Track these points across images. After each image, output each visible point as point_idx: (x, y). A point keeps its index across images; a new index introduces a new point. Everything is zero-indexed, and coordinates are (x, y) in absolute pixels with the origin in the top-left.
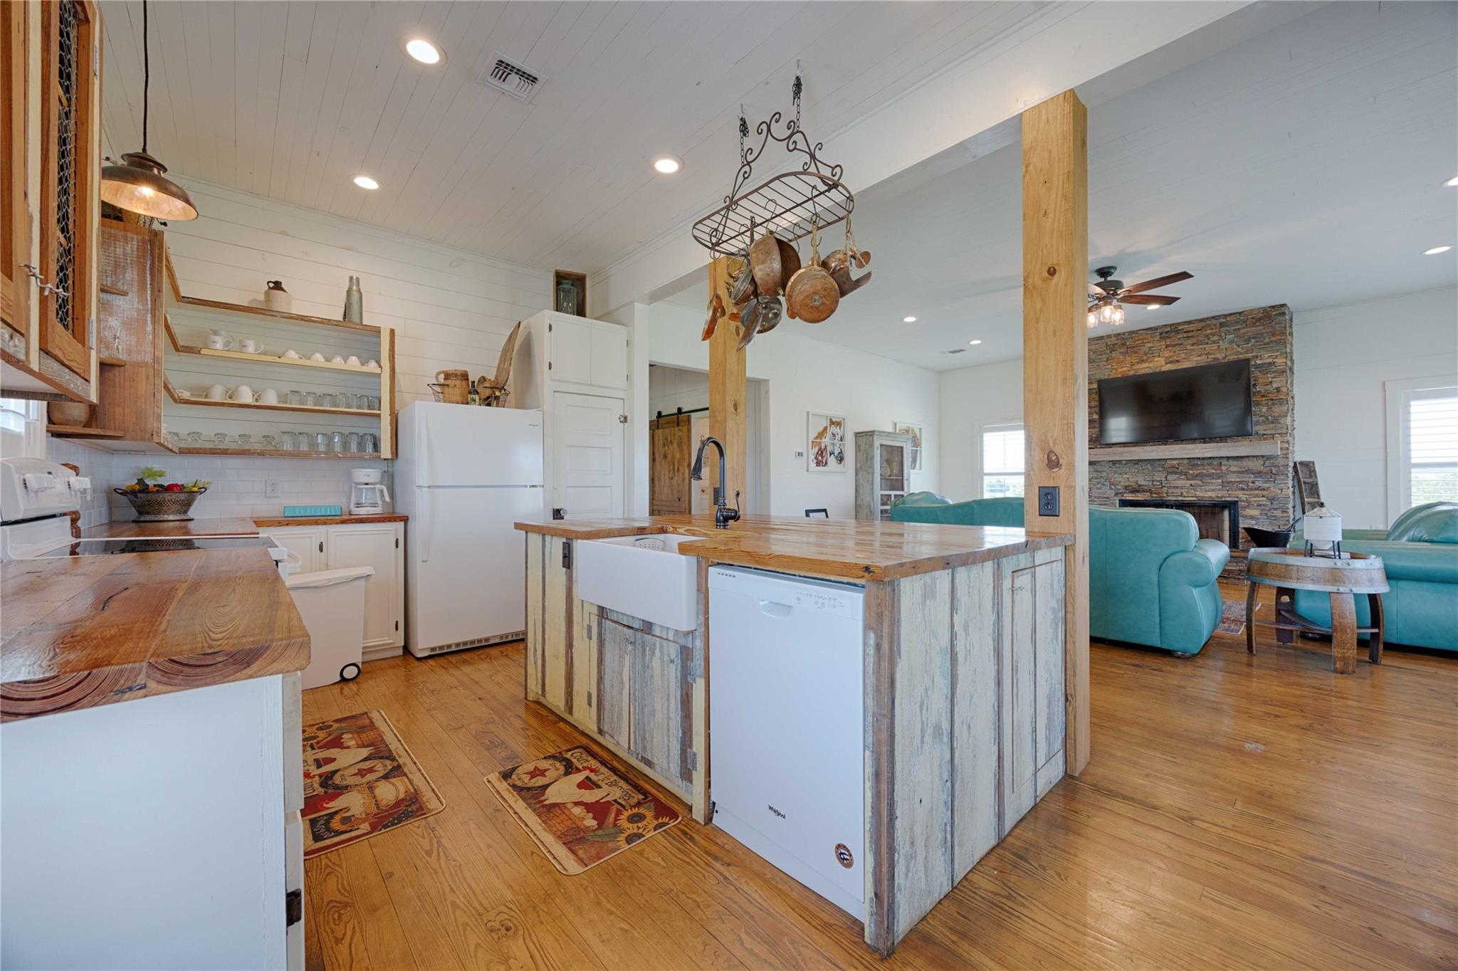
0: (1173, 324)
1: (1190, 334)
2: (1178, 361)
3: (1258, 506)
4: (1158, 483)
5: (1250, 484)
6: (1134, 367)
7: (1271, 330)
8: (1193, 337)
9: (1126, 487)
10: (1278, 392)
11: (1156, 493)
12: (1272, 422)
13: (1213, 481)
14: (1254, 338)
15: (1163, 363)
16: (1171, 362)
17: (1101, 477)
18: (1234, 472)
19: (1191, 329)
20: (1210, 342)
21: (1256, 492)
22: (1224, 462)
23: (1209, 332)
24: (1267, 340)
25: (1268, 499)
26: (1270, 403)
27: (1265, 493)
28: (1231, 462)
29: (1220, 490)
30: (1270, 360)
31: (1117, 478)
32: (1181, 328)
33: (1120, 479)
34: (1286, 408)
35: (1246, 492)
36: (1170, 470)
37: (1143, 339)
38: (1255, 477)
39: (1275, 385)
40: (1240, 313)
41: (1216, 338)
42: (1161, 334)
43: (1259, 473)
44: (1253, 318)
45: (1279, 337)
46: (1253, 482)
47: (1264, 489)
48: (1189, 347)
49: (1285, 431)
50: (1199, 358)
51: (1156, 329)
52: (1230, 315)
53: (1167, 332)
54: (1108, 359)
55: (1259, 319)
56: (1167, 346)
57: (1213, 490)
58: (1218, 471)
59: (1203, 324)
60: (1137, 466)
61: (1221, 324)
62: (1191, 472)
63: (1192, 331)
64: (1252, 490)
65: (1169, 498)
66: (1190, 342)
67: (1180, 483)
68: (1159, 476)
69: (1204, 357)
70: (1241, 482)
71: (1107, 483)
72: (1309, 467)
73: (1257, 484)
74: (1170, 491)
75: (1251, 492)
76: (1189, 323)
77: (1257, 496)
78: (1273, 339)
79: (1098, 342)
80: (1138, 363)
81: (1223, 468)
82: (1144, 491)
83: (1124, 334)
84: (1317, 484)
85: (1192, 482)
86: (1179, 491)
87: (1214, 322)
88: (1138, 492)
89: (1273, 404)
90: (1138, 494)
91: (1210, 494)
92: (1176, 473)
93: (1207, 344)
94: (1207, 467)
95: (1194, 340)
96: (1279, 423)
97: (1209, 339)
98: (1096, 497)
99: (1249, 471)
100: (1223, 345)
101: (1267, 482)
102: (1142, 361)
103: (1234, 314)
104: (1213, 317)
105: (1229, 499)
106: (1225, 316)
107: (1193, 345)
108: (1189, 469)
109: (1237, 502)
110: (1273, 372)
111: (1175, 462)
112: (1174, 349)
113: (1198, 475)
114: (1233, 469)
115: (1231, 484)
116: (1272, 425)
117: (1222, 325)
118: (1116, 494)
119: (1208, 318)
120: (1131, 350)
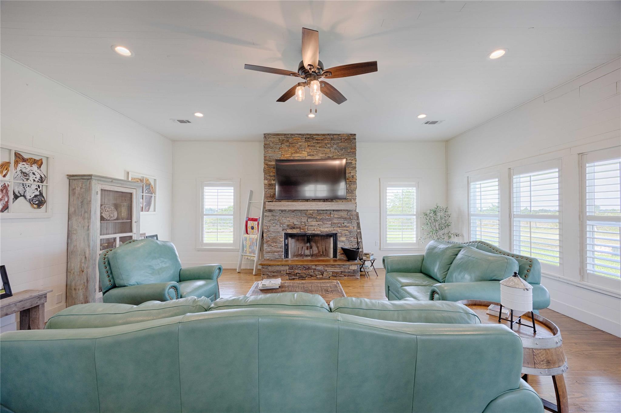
0: (311, 134)
1: (319, 141)
2: (313, 155)
3: (346, 235)
4: (303, 223)
5: (342, 224)
6: (293, 155)
7: (350, 146)
8: (320, 143)
9: (288, 226)
10: (353, 178)
11: (302, 229)
12: (351, 193)
13: (328, 222)
14: (344, 149)
15: (306, 155)
16: (310, 155)
17: (275, 219)
18: (336, 218)
19: (319, 138)
20: (327, 147)
21: (345, 228)
22: (332, 212)
23: (326, 142)
24: (349, 151)
25: (349, 232)
26: (350, 183)
27: (348, 229)
28: (335, 213)
29: (330, 227)
30: (350, 161)
31: (284, 220)
32: (315, 137)
33: (285, 221)
34: (356, 186)
35: (341, 228)
36: (310, 216)
37: (297, 140)
38: (344, 221)
39: (352, 174)
40: (339, 135)
41: (329, 146)
42: (306, 138)
43: (345, 219)
44: (344, 138)
45: (353, 150)
46: (343, 223)
47: (347, 227)
48: (318, 148)
49: (355, 198)
50: (322, 155)
51: (303, 135)
52: (335, 134)
53: (308, 138)
54: (279, 149)
55: (346, 140)
56: (308, 146)
57: (327, 227)
58: (330, 217)
59: (324, 137)
60: (293, 213)
61: (331, 138)
62: (318, 217)
63: (319, 140)
64: (343, 227)
65: (308, 232)
66: (318, 145)
67: (314, 223)
68: (304, 220)
69: (324, 155)
70: (338, 223)
71: (278, 223)
72: (359, 216)
73: (345, 224)
74: (309, 228)
75: (342, 228)
76: (318, 135)
77: (345, 230)
78: (351, 151)
79: (275, 137)
80: (294, 153)
81: (332, 215)
82: (297, 228)
83: (288, 134)
84: (359, 223)
85: (319, 223)
86: (313, 228)
87: (328, 137)
88: (294, 228)
89: (351, 184)
90: (294, 230)
91: (326, 229)
92: (312, 218)
93: (326, 148)
94: (325, 215)
95: (320, 145)
96: (353, 193)
97: (326, 146)
98: (272, 232)
99: (341, 218)
100: (332, 150)
101: (348, 223)
102: (296, 152)
103: (337, 134)
104: (328, 134)
105: (334, 232)
106: (333, 135)
107: (320, 147)
108: (318, 216)
109: (337, 233)
110: (352, 168)
111: (311, 212)
112: (311, 148)
113: (321, 219)
114: (336, 216)
115: (334, 224)
116: (351, 194)
117: (332, 139)
118: (283, 230)
119: (326, 134)
120: (291, 145)
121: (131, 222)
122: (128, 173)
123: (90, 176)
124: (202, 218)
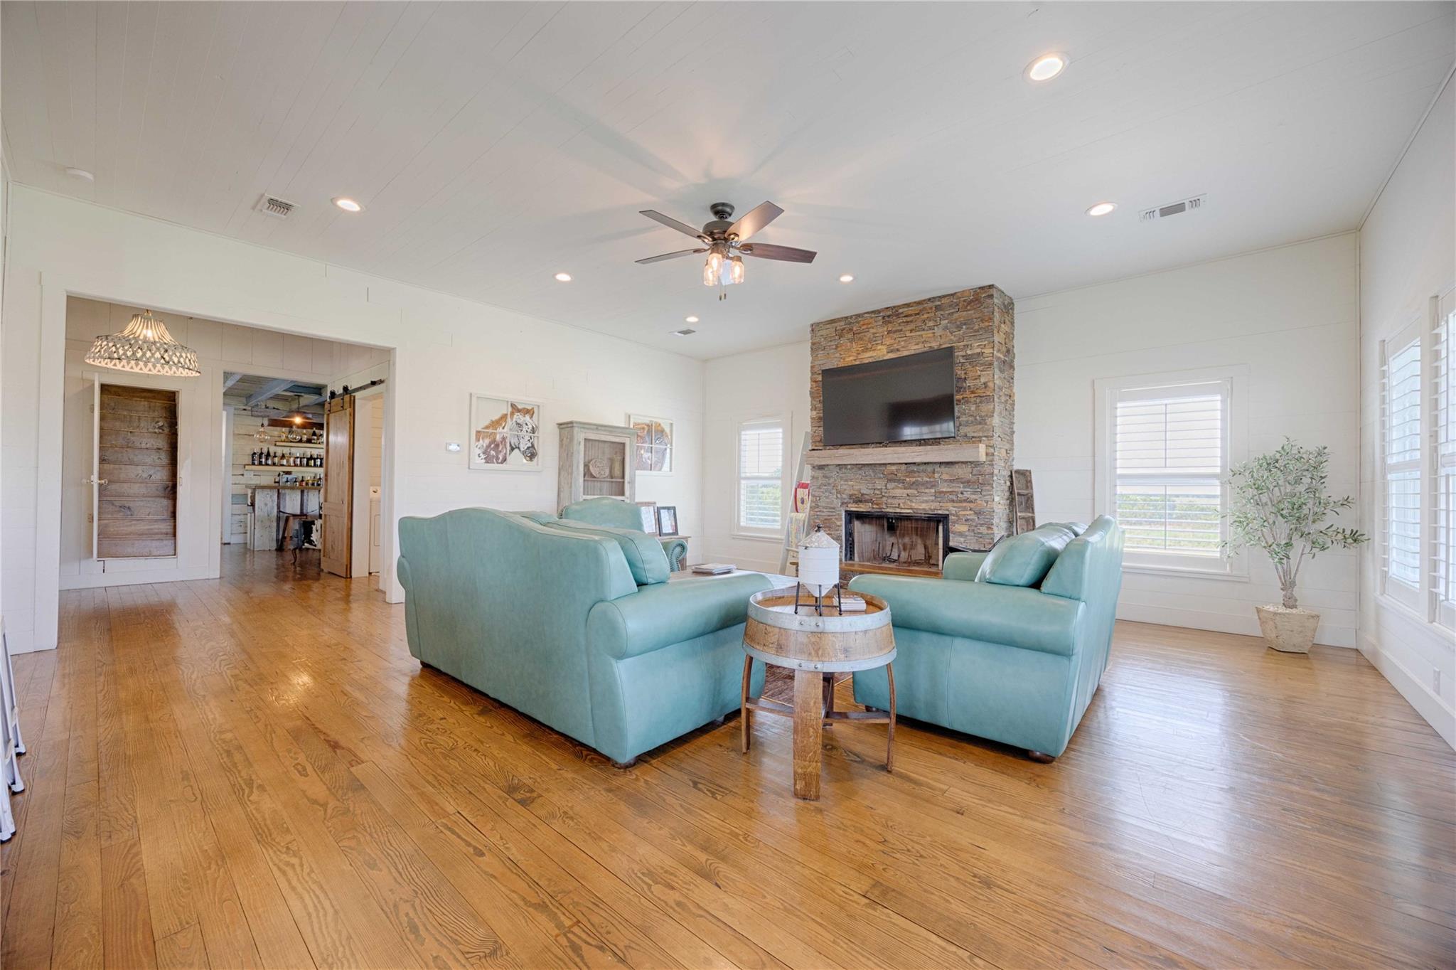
0: (894, 307)
1: (909, 319)
2: (898, 350)
3: (967, 520)
4: (877, 492)
5: (960, 495)
6: (860, 357)
7: (980, 315)
8: (911, 322)
9: (851, 496)
10: (986, 387)
11: (875, 504)
12: (980, 423)
13: (927, 491)
14: (965, 324)
15: (885, 351)
16: (892, 351)
17: (829, 484)
18: (946, 481)
19: (910, 312)
20: (926, 328)
21: (964, 504)
22: (937, 469)
23: (926, 316)
24: (977, 327)
25: (976, 513)
26: (978, 401)
27: (972, 505)
28: (943, 469)
29: (932, 501)
30: (979, 350)
31: (842, 485)
32: (901, 311)
33: (845, 487)
34: (992, 407)
35: (955, 504)
36: (890, 477)
37: (867, 324)
38: (964, 487)
39: (983, 380)
40: (952, 295)
41: (931, 324)
42: (884, 317)
43: (967, 483)
44: (964, 301)
45: (987, 324)
46: (962, 493)
47: (971, 502)
48: (908, 334)
49: (990, 434)
50: (916, 347)
51: (878, 312)
52: (944, 296)
53: (889, 316)
54: (837, 347)
55: (969, 303)
56: (889, 332)
57: (927, 502)
58: (932, 480)
59: (920, 307)
60: (860, 472)
61: (936, 307)
62: (908, 479)
63: (911, 315)
64: (961, 502)
65: (888, 510)
66: (909, 327)
67: (898, 492)
68: (880, 484)
69: (920, 346)
70: (951, 493)
71: (834, 491)
72: (1025, 475)
73: (966, 495)
74: (889, 501)
75: (961, 504)
76: (908, 305)
77: (965, 509)
78: (982, 325)
79: (828, 326)
80: (863, 351)
81: (936, 475)
82: (866, 501)
83: (851, 317)
84: (1032, 496)
85: (909, 491)
86: (896, 502)
87: (930, 305)
88: (861, 501)
89: (980, 402)
90: (861, 505)
91: (924, 506)
92: (894, 481)
93: (924, 330)
94: (921, 474)
95: (912, 326)
96: (986, 424)
97: (925, 325)
98: (824, 508)
99: (958, 480)
100: (938, 331)
101: (974, 493)
102: (866, 350)
103: (948, 295)
104: (929, 300)
105: (940, 512)
106: (940, 298)
107: (911, 331)
108: (907, 476)
109: (948, 515)
110: (982, 365)
111: (894, 468)
112: (895, 336)
113: (914, 483)
114: (945, 477)
115: (942, 495)
116: (980, 426)
117: (938, 308)
118: (842, 503)
119: (924, 300)
120: (856, 336)
121: (623, 482)
122: (629, 416)
123: (571, 423)
124: (739, 484)
